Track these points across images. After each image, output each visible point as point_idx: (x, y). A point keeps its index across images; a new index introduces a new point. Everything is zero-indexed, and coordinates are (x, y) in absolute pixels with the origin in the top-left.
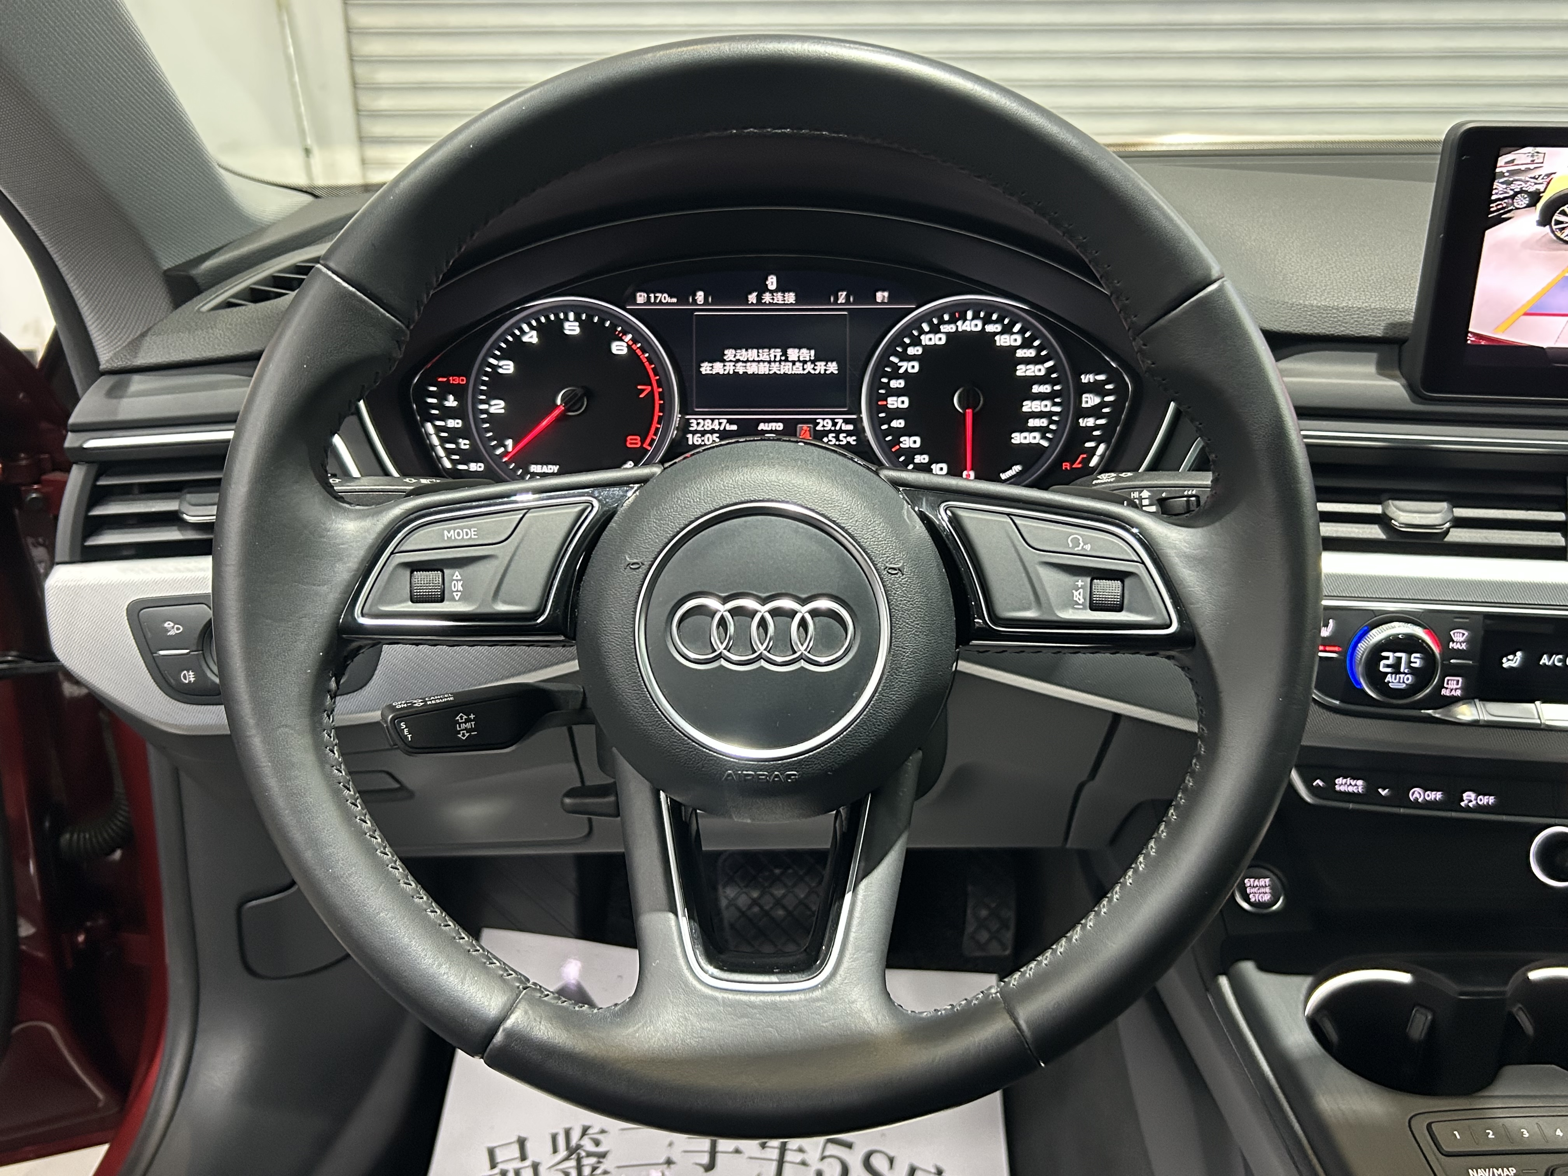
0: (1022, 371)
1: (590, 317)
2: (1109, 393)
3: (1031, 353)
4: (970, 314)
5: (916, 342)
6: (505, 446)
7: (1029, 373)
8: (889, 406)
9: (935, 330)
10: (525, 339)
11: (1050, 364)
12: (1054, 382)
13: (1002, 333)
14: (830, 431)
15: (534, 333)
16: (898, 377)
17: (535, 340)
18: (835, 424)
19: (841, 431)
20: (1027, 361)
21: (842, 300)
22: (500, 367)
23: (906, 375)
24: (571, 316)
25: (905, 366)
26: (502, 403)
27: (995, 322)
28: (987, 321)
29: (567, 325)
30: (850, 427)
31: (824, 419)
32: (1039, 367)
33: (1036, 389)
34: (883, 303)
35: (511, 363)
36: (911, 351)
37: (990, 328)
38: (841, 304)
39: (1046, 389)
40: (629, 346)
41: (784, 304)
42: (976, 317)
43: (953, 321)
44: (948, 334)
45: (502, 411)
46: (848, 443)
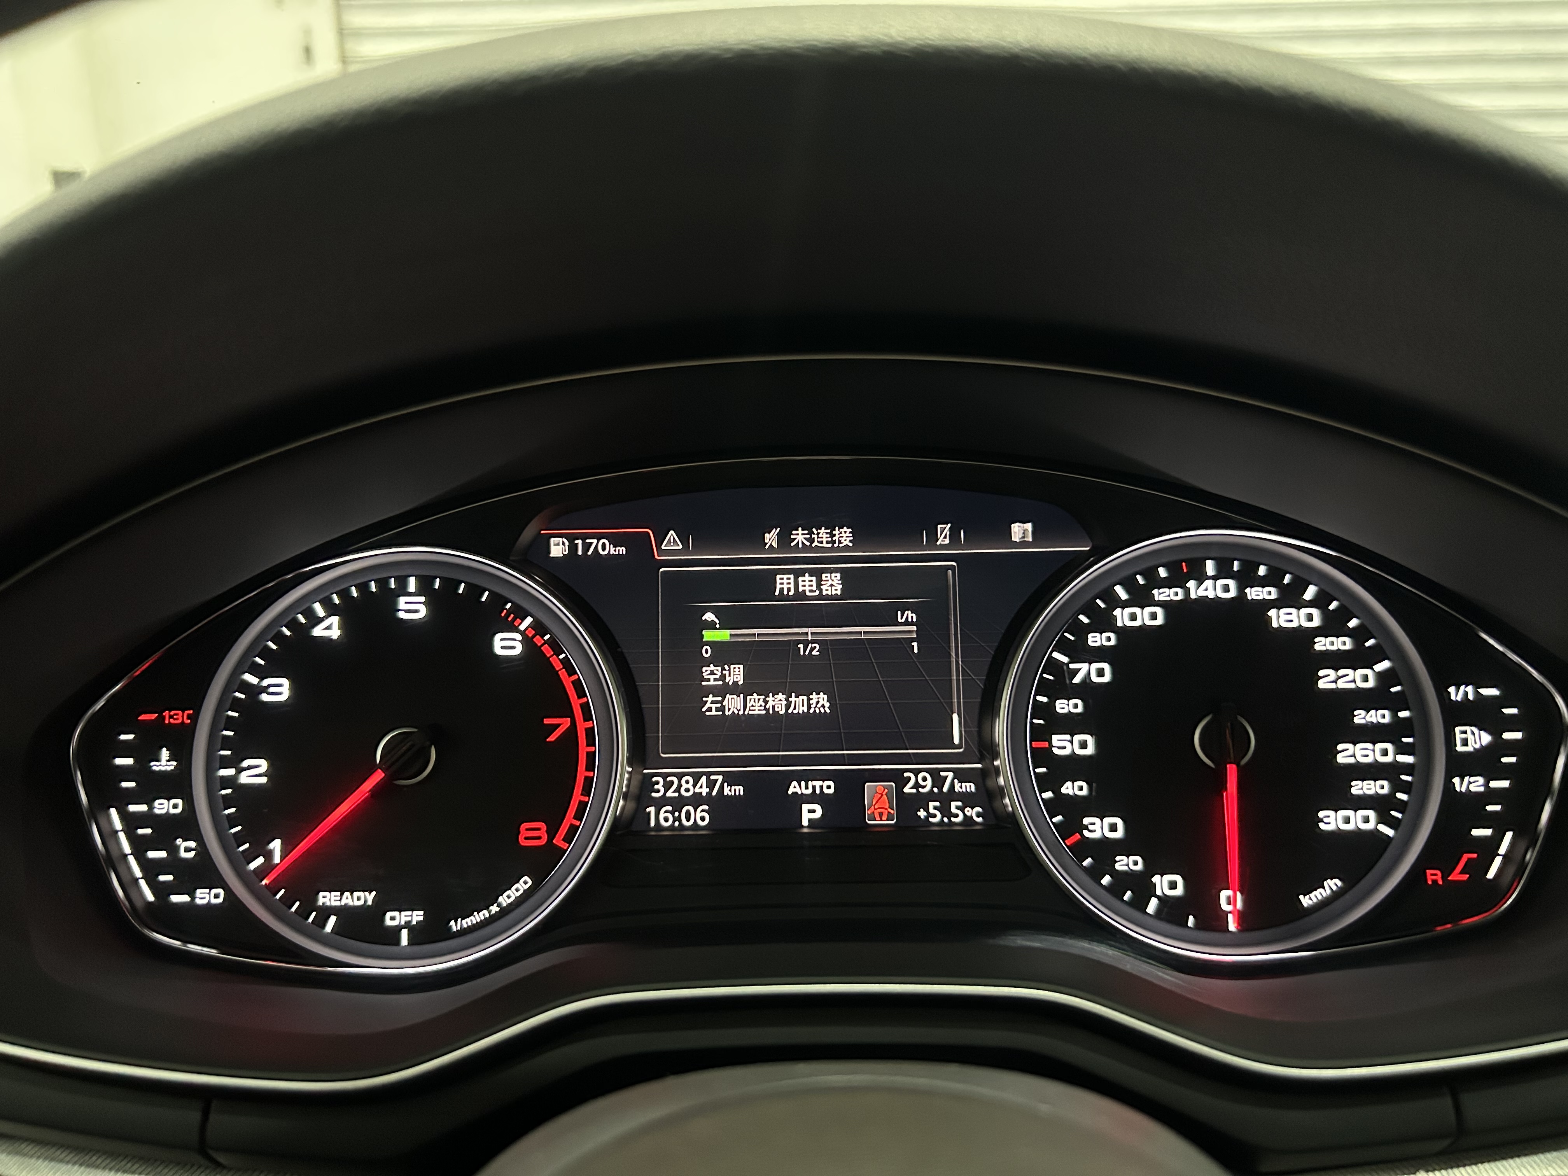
0: (1328, 679)
1: (449, 586)
2: (1512, 724)
3: (1343, 644)
4: (1210, 567)
5: (1104, 622)
6: (269, 855)
7: (1342, 684)
8: (1056, 751)
9: (1141, 598)
10: (318, 631)
11: (1384, 665)
12: (1394, 704)
13: (1278, 604)
14: (931, 796)
15: (335, 620)
16: (1070, 692)
17: (335, 633)
18: (938, 781)
19: (953, 795)
20: (1337, 660)
21: (944, 539)
22: (265, 690)
23: (1086, 690)
24: (412, 584)
25: (1083, 670)
26: (263, 765)
27: (1263, 582)
28: (1246, 578)
29: (402, 602)
30: (970, 787)
31: (916, 772)
32: (1361, 672)
33: (1361, 717)
34: (1023, 544)
35: (285, 682)
36: (1095, 640)
37: (1254, 593)
38: (943, 547)
39: (1380, 717)
40: (527, 641)
41: (832, 549)
42: (1223, 572)
43: (1176, 580)
44: (1166, 605)
45: (264, 780)
46: (968, 820)
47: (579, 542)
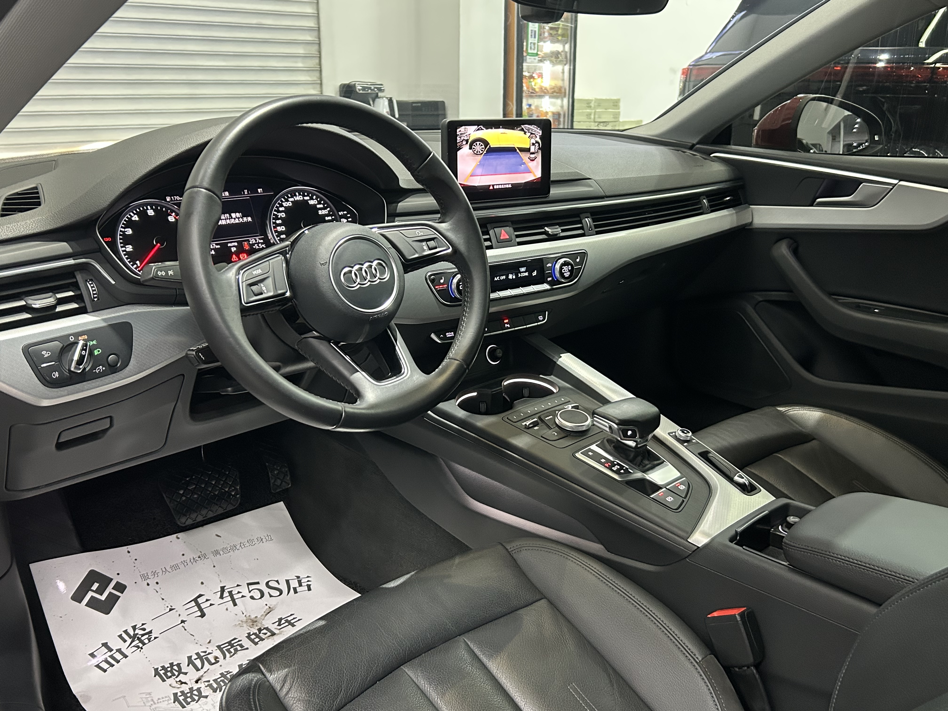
0: (320, 212)
1: (157, 208)
2: (349, 217)
3: (321, 206)
4: (297, 194)
5: (282, 206)
6: (137, 264)
7: (323, 213)
8: (278, 230)
9: (287, 201)
10: (133, 219)
11: (328, 209)
12: (331, 216)
13: (310, 200)
14: (255, 243)
15: (136, 216)
16: (279, 219)
17: (137, 219)
18: (256, 240)
19: (259, 243)
20: (321, 209)
21: (246, 193)
22: (126, 231)
23: (281, 218)
24: (149, 207)
25: (280, 215)
26: (131, 247)
27: (306, 196)
28: (304, 196)
29: (148, 211)
30: (262, 241)
31: (252, 239)
32: (325, 210)
33: (327, 218)
34: (261, 193)
35: (130, 229)
36: (281, 209)
37: (306, 198)
38: (246, 194)
39: (330, 218)
40: (175, 218)
41: (225, 196)
42: (300, 195)
43: (292, 197)
44: (292, 202)
45: (132, 250)
46: (263, 247)
47: (172, 197)
